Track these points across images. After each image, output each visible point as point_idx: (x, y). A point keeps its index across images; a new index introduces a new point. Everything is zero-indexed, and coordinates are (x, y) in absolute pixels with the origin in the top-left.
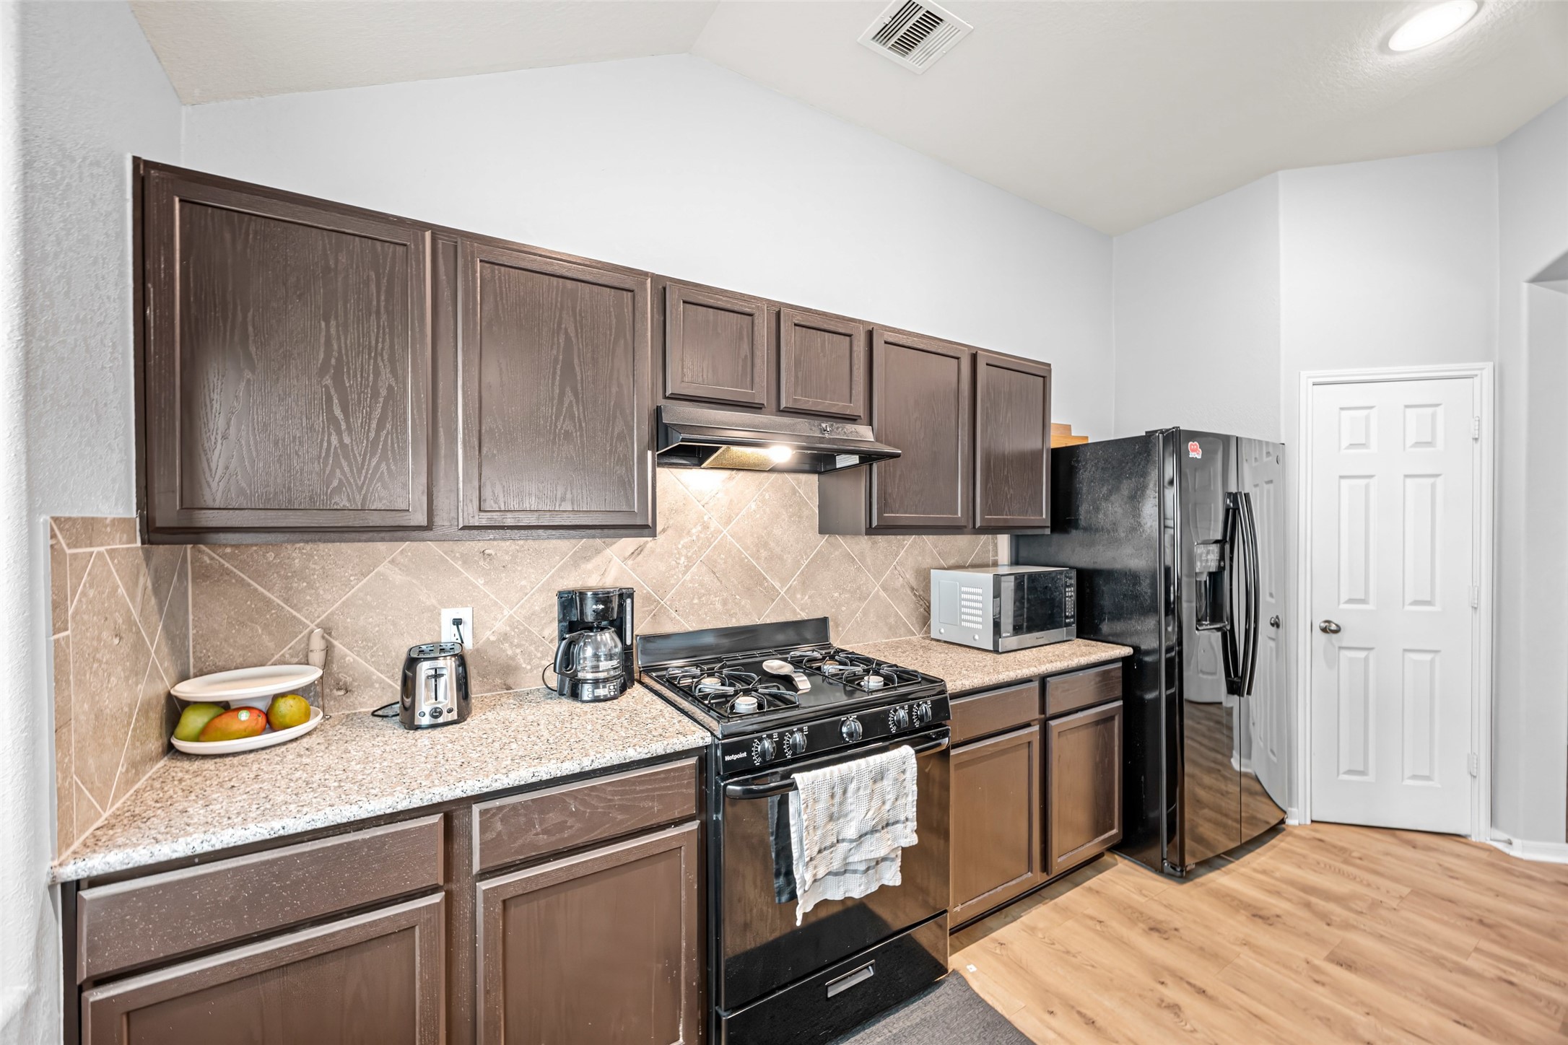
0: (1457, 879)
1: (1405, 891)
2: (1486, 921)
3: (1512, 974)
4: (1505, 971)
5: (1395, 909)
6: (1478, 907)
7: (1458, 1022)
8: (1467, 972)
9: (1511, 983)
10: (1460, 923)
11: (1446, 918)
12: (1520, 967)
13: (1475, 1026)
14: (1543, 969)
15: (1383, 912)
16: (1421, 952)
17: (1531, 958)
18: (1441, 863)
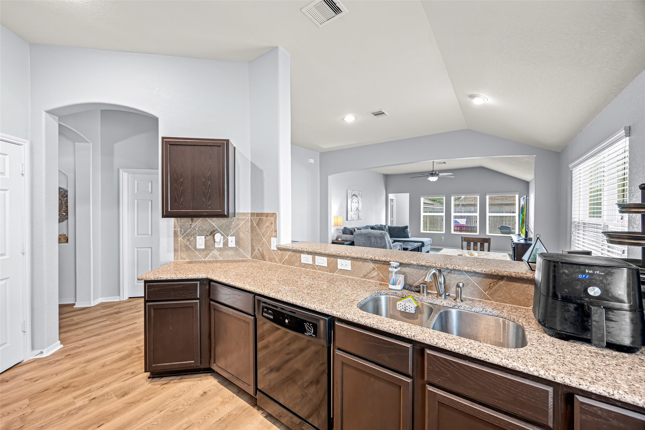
0: (38, 380)
1: (27, 401)
2: (65, 386)
3: (91, 395)
4: (89, 397)
5: (32, 412)
6: (56, 384)
7: (99, 427)
8: (80, 408)
9: (94, 398)
10: (59, 394)
11: (53, 397)
12: (89, 391)
13: (103, 422)
14: (94, 386)
15: (30, 418)
16: (61, 417)
17: (89, 386)
18: (25, 379)
